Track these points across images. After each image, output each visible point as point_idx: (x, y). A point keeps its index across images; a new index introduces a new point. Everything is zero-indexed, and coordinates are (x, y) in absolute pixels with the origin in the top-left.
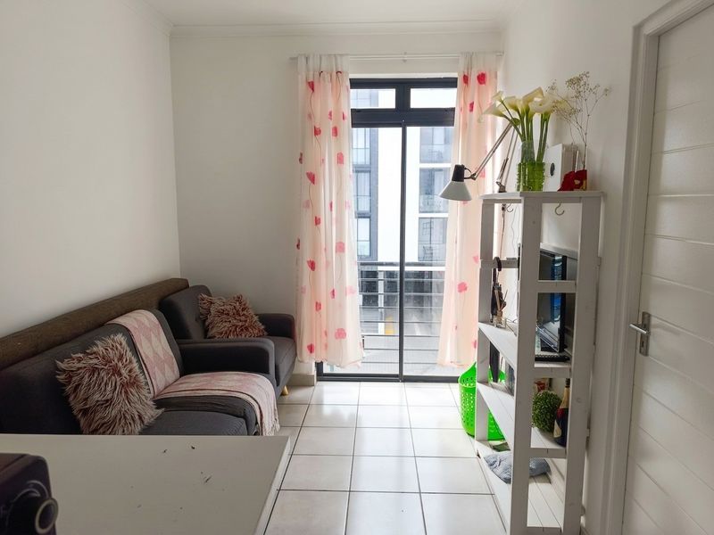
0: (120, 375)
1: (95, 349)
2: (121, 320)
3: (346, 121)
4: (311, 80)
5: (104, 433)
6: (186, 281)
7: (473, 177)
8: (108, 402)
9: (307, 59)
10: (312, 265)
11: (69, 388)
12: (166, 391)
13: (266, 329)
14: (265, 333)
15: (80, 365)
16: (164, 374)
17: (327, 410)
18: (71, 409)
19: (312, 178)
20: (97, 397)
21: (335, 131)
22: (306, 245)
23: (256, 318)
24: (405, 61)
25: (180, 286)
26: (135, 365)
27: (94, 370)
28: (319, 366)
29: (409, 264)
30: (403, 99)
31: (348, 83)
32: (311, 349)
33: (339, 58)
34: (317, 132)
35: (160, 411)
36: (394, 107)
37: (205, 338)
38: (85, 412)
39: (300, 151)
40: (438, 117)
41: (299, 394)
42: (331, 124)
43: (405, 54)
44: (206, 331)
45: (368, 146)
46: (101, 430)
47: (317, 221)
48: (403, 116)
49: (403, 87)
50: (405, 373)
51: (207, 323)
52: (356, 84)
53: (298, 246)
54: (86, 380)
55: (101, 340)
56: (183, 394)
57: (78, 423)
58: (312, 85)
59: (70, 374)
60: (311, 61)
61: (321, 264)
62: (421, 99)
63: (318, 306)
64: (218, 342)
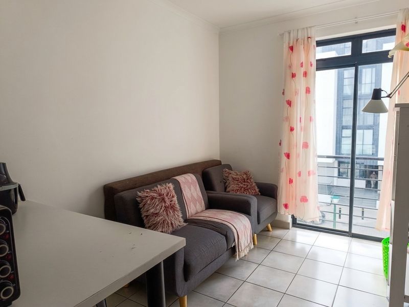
0: (165, 202)
1: (156, 188)
2: (178, 178)
3: (313, 67)
4: (291, 45)
5: (152, 230)
6: (221, 161)
7: (389, 96)
8: (157, 214)
9: (289, 33)
10: (288, 156)
11: (141, 206)
12: (196, 215)
13: (260, 191)
14: (260, 194)
15: (147, 195)
16: (196, 207)
17: (298, 246)
18: (141, 214)
19: (289, 103)
20: (152, 211)
21: (305, 74)
22: (284, 144)
23: (254, 184)
24: (356, 23)
25: (216, 164)
26: (175, 199)
27: (153, 198)
29: (357, 158)
30: (357, 47)
31: (315, 44)
32: (286, 206)
33: (309, 29)
34: (293, 76)
35: (185, 224)
36: (350, 54)
37: (225, 192)
38: (147, 216)
39: (283, 88)
41: (278, 232)
42: (303, 70)
43: (356, 18)
44: (226, 188)
45: (374, 81)
46: (152, 228)
47: (292, 129)
48: (357, 59)
49: (357, 40)
50: (353, 231)
51: (227, 184)
52: (320, 43)
53: (280, 144)
54: (148, 202)
55: (160, 185)
56: (202, 218)
57: (143, 221)
58: (292, 48)
59: (142, 199)
60: (292, 35)
61: (293, 156)
62: (369, 47)
63: (291, 181)
64: (231, 195)
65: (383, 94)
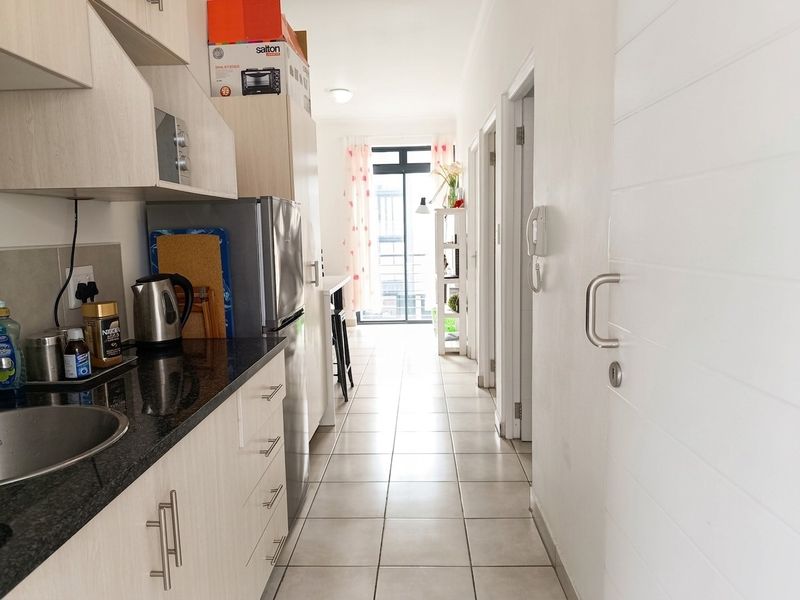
3: (370, 171)
4: (350, 150)
7: (430, 203)
9: (348, 138)
19: (351, 204)
21: (365, 179)
28: (358, 314)
30: (403, 157)
31: (371, 150)
33: (365, 138)
34: (354, 178)
36: (398, 162)
40: (422, 168)
42: (362, 174)
48: (404, 167)
49: (403, 151)
50: (408, 319)
52: (375, 150)
58: (351, 153)
60: (350, 140)
62: (413, 158)
63: (357, 277)
65: (427, 201)
